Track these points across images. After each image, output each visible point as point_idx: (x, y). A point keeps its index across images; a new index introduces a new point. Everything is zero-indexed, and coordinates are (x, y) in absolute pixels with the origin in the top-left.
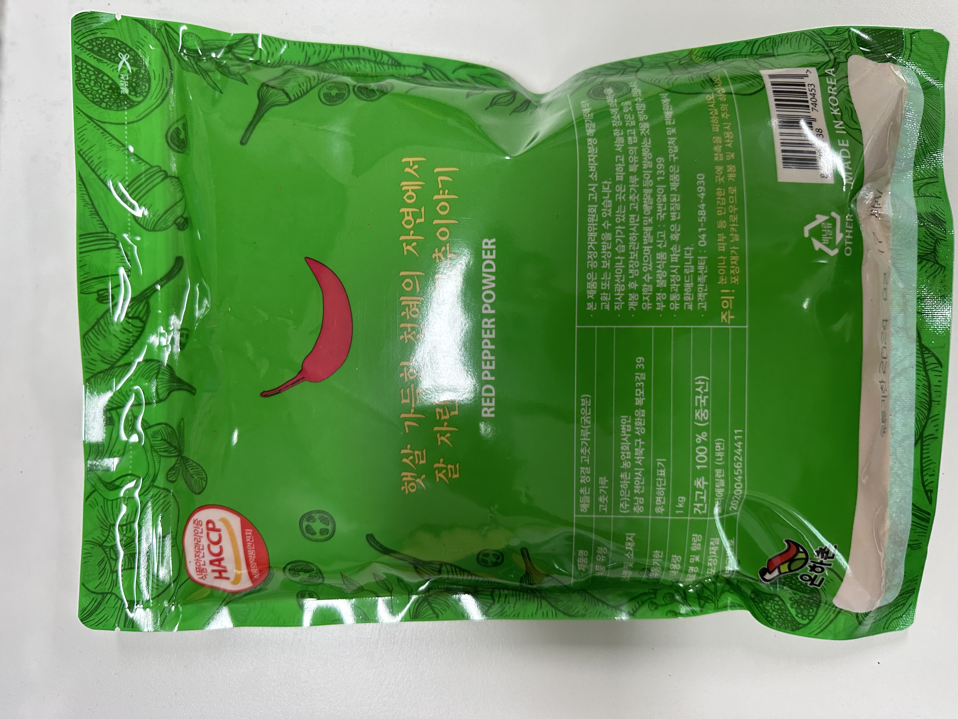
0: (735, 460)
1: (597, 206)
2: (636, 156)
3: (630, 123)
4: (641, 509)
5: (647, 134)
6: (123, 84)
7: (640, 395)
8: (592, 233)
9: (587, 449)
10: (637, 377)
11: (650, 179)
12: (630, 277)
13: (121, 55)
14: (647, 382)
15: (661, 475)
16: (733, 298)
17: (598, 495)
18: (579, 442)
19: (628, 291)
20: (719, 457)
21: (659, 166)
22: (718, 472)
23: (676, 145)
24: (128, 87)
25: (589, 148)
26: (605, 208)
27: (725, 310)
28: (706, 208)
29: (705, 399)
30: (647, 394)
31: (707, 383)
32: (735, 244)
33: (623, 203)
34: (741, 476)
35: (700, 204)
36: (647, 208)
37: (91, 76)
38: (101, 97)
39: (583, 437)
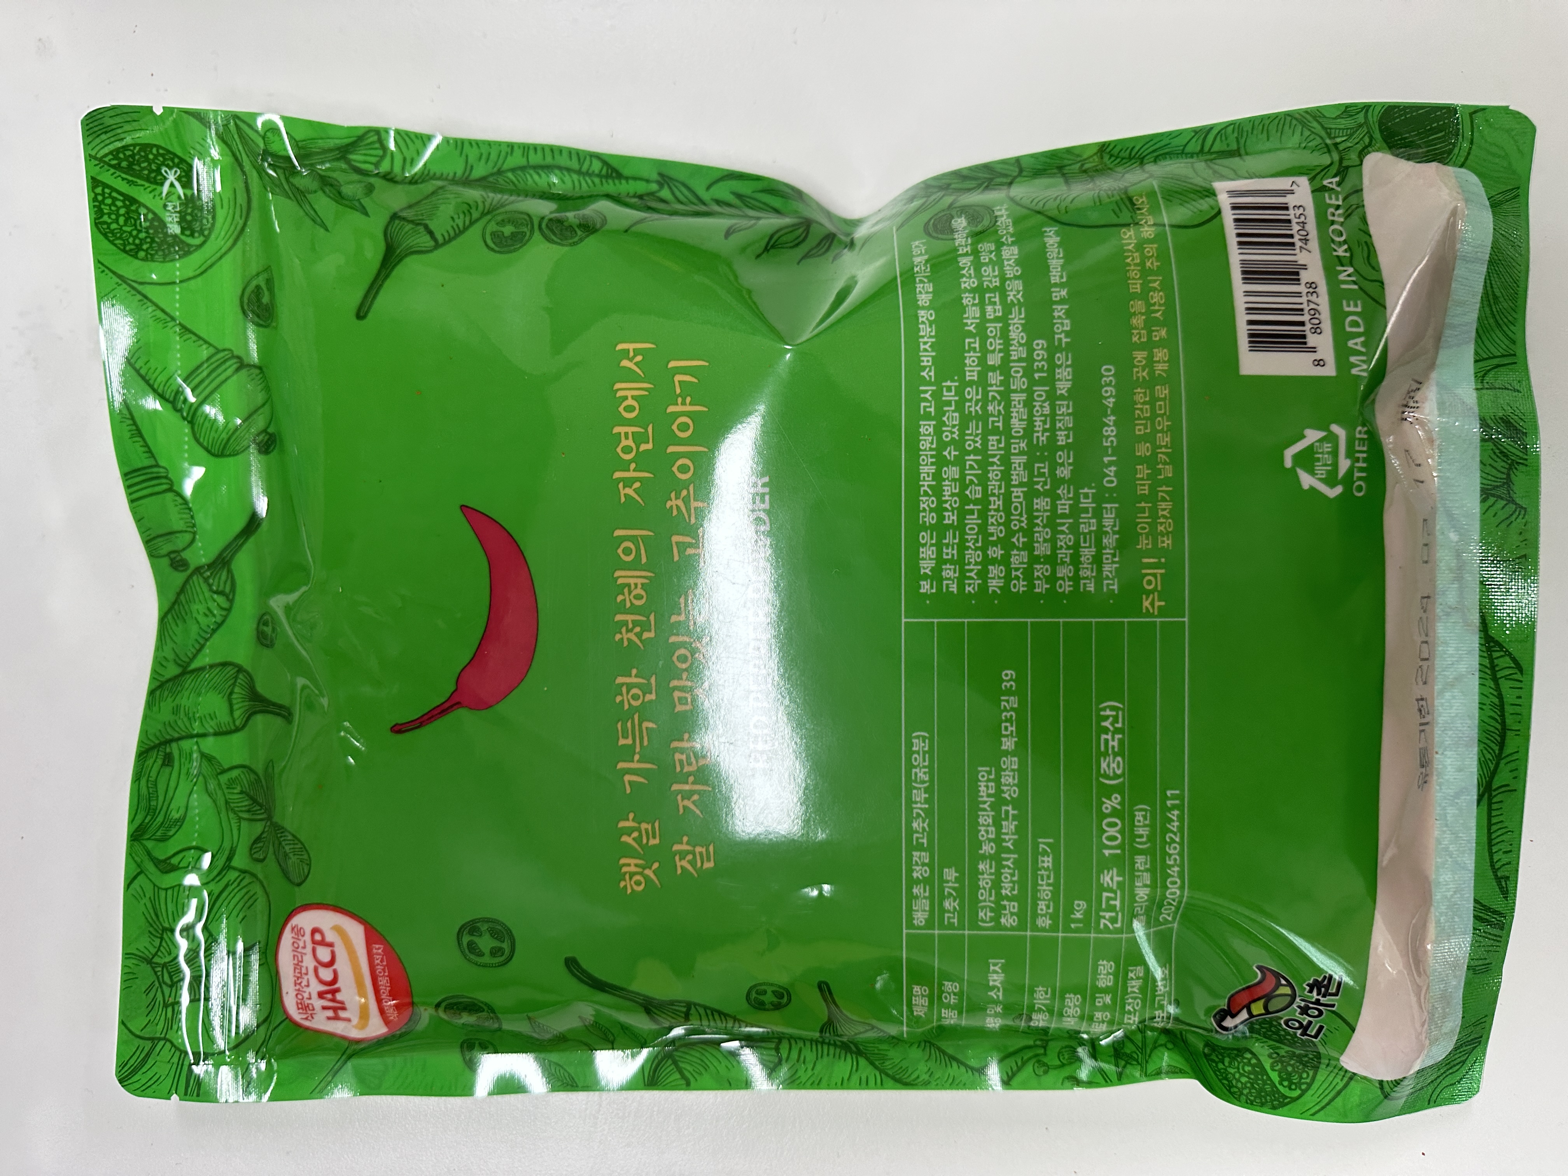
0: (1168, 840)
1: (934, 423)
2: (1000, 339)
3: (991, 281)
4: (1014, 921)
5: (1018, 300)
6: (170, 219)
7: (1009, 733)
8: (926, 467)
9: (924, 822)
10: (1003, 703)
11: (1021, 377)
12: (991, 539)
13: (166, 172)
14: (1020, 711)
15: (1046, 865)
16: (1163, 571)
17: (942, 898)
18: (910, 809)
19: (987, 561)
20: (1141, 836)
21: (1038, 355)
22: (1139, 861)
23: (1066, 319)
24: (179, 223)
25: (921, 326)
26: (948, 426)
27: (1148, 593)
28: (1116, 424)
29: (1116, 741)
30: (1021, 732)
31: (1120, 713)
32: (1167, 482)
33: (978, 417)
34: (1178, 866)
35: (1106, 416)
36: (1017, 425)
37: (118, 208)
38: (137, 241)
39: (916, 803)
